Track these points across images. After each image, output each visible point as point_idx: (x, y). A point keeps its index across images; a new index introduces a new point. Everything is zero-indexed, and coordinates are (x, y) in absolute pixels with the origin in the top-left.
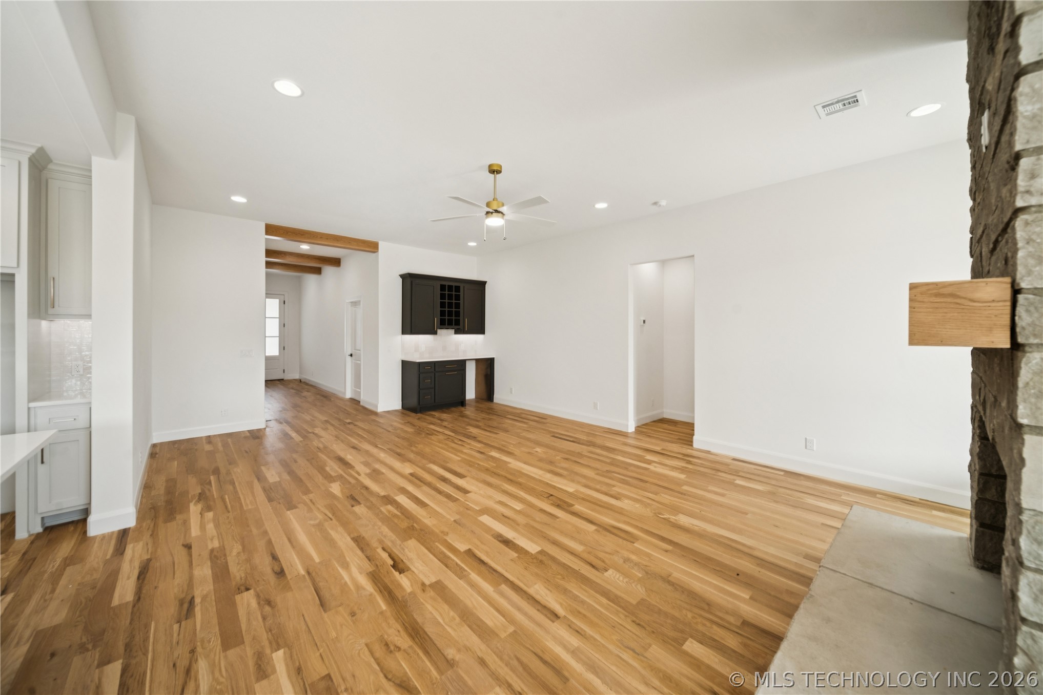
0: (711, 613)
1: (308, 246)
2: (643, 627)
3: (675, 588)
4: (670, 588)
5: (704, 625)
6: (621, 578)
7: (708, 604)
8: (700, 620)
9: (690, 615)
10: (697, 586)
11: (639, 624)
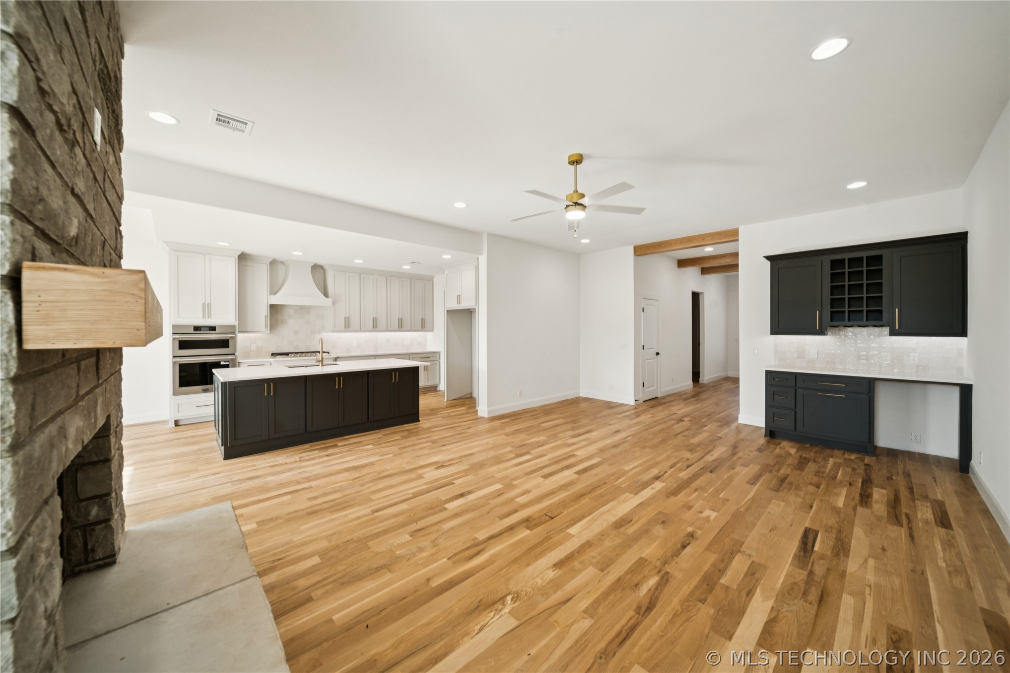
0: (334, 581)
1: (712, 247)
2: (345, 543)
3: (372, 569)
4: (375, 566)
5: (326, 573)
6: (397, 542)
7: (343, 584)
8: (332, 572)
9: (340, 568)
10: (368, 585)
11: (348, 541)
